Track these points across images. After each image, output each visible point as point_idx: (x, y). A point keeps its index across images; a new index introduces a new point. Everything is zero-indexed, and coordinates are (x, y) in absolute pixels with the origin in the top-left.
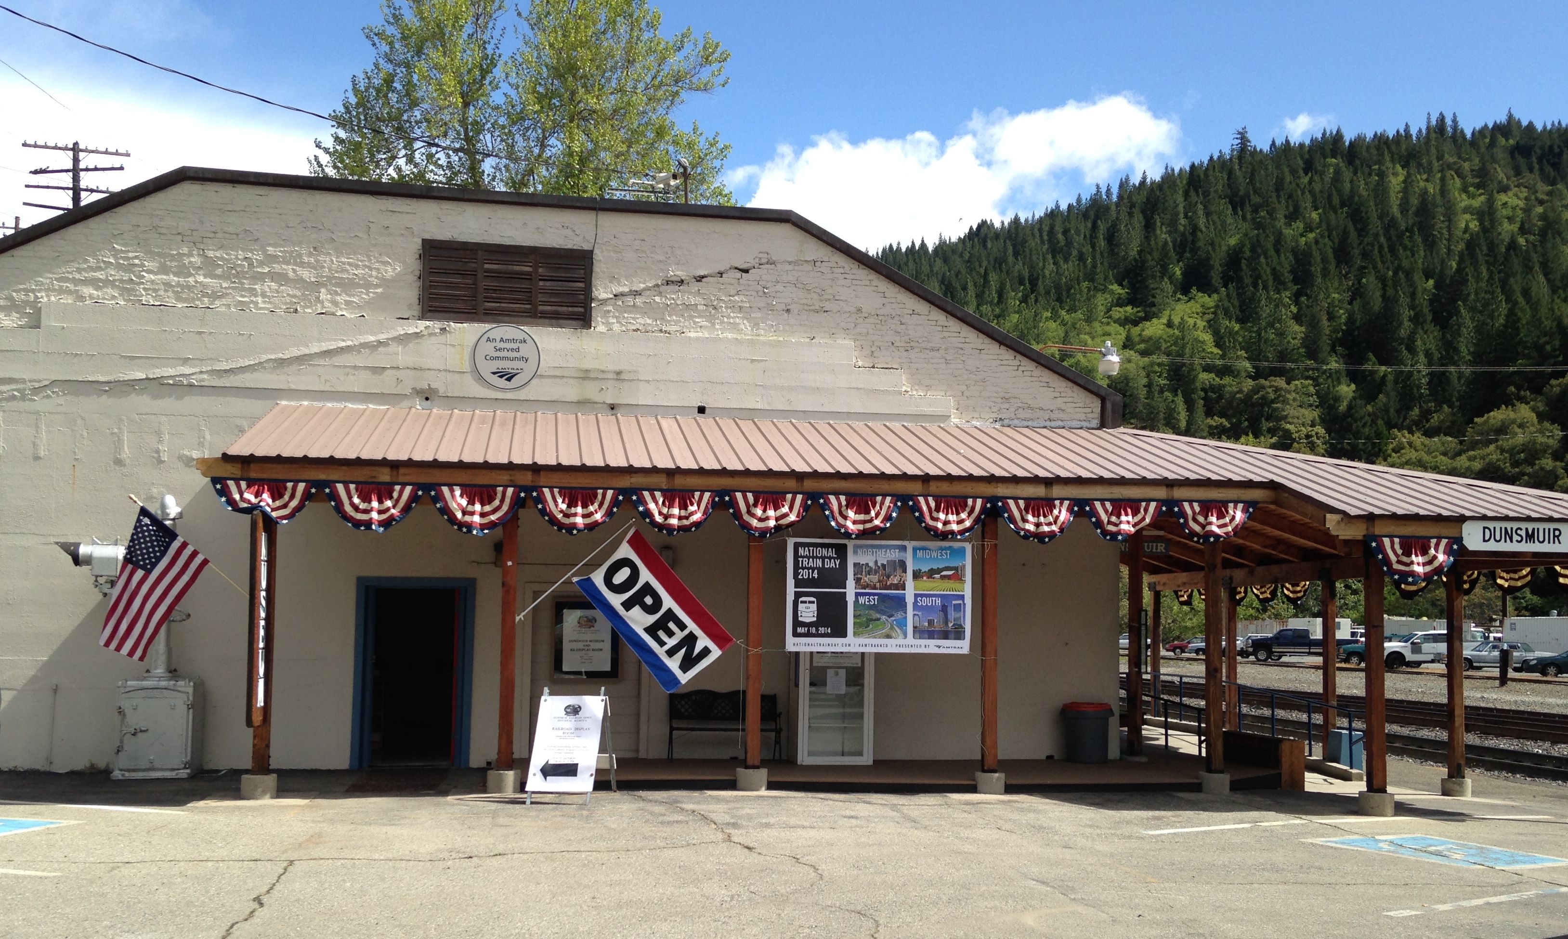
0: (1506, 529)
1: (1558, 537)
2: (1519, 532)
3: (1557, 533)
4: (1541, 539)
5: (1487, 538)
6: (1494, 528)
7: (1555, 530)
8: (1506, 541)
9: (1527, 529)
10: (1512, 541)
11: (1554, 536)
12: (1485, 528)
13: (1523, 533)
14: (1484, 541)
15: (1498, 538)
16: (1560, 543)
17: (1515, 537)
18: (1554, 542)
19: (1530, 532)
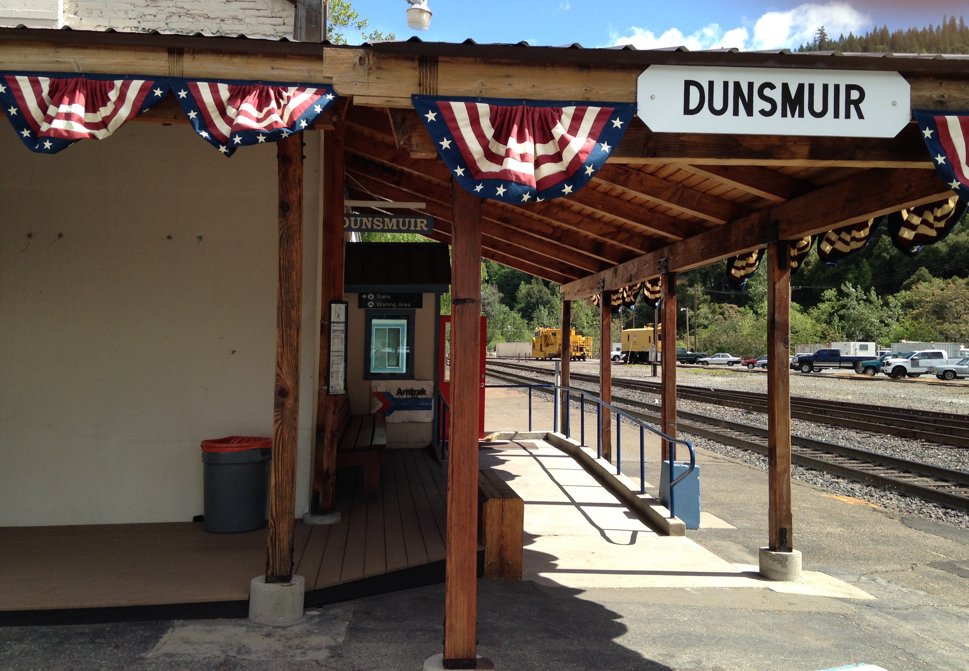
0: (737, 85)
1: (857, 103)
2: (767, 92)
3: (855, 95)
4: (818, 107)
5: (693, 105)
6: (711, 84)
7: (849, 88)
8: (736, 113)
9: (785, 87)
10: (750, 112)
11: (849, 102)
12: (688, 84)
13: (776, 95)
14: (687, 111)
15: (718, 105)
16: (861, 116)
17: (759, 104)
18: (848, 116)
19: (793, 93)
